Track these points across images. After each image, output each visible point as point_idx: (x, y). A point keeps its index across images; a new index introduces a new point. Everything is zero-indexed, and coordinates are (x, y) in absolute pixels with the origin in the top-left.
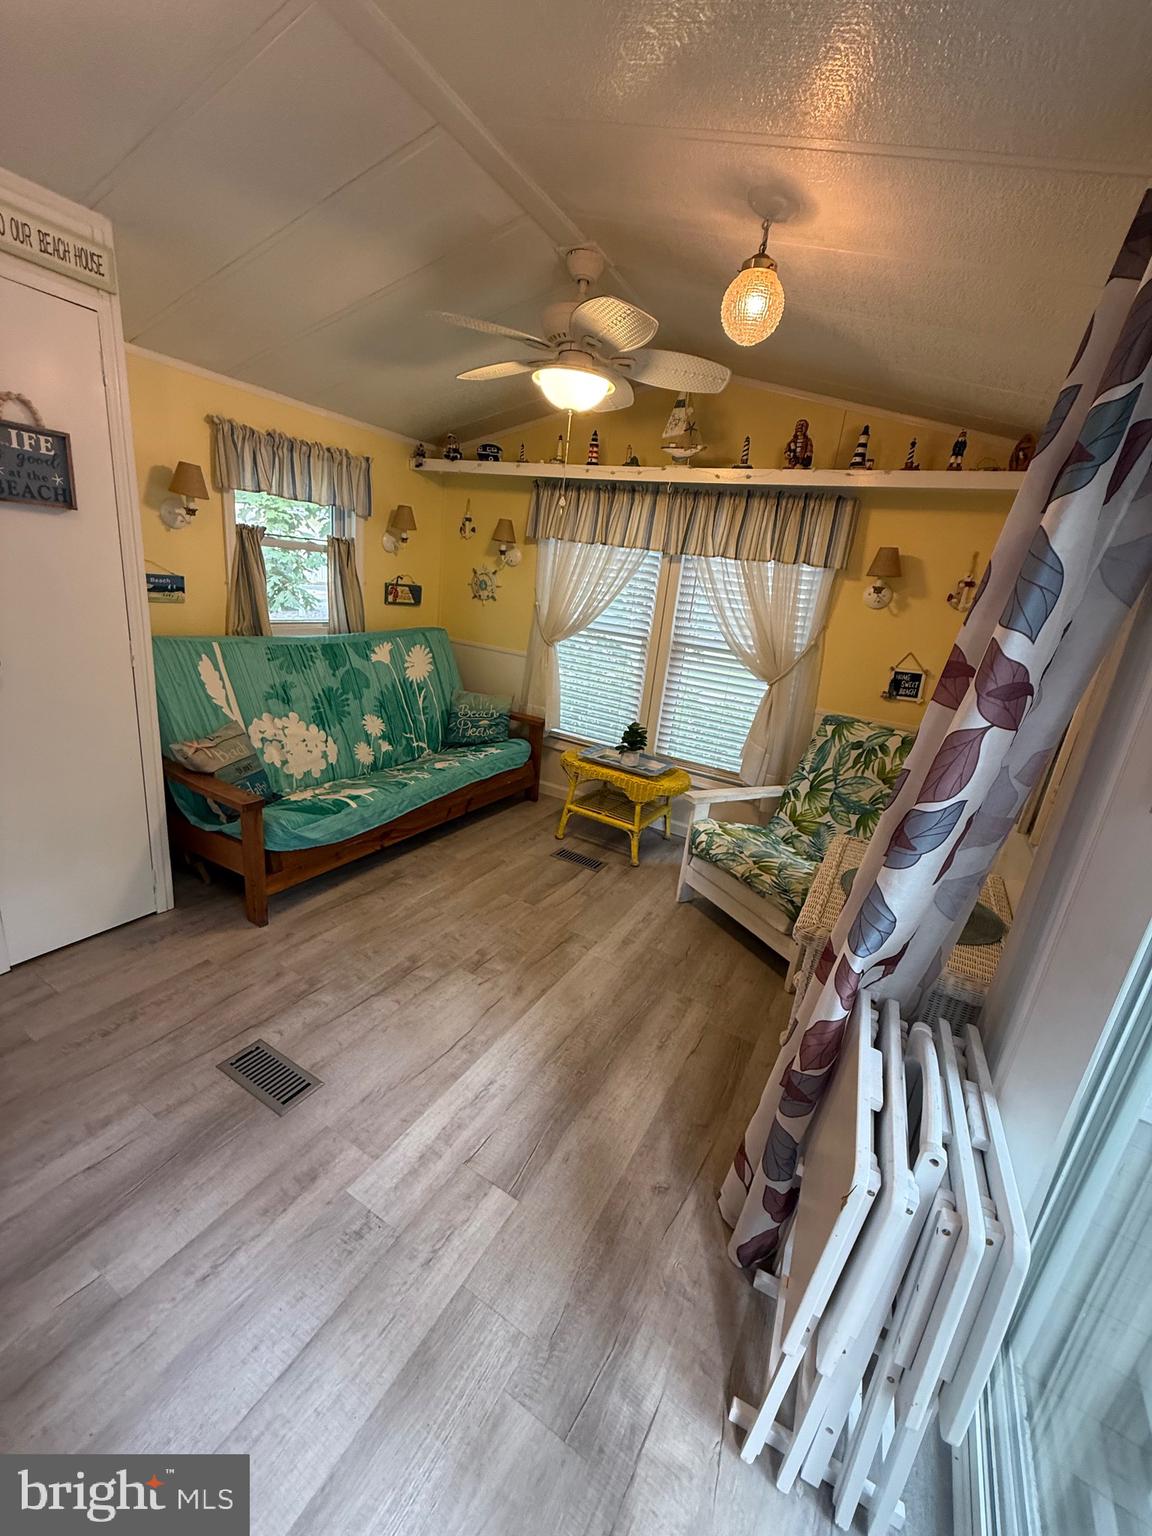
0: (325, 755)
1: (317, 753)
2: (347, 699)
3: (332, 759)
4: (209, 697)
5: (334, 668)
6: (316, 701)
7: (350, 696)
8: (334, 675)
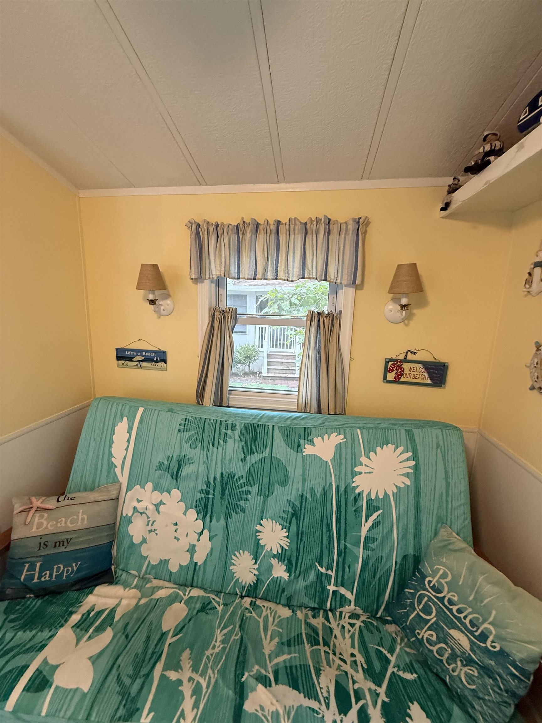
0: (192, 550)
1: (184, 543)
2: (247, 493)
3: (199, 558)
4: (110, 455)
5: (248, 452)
6: (208, 483)
7: (254, 489)
8: (243, 460)
